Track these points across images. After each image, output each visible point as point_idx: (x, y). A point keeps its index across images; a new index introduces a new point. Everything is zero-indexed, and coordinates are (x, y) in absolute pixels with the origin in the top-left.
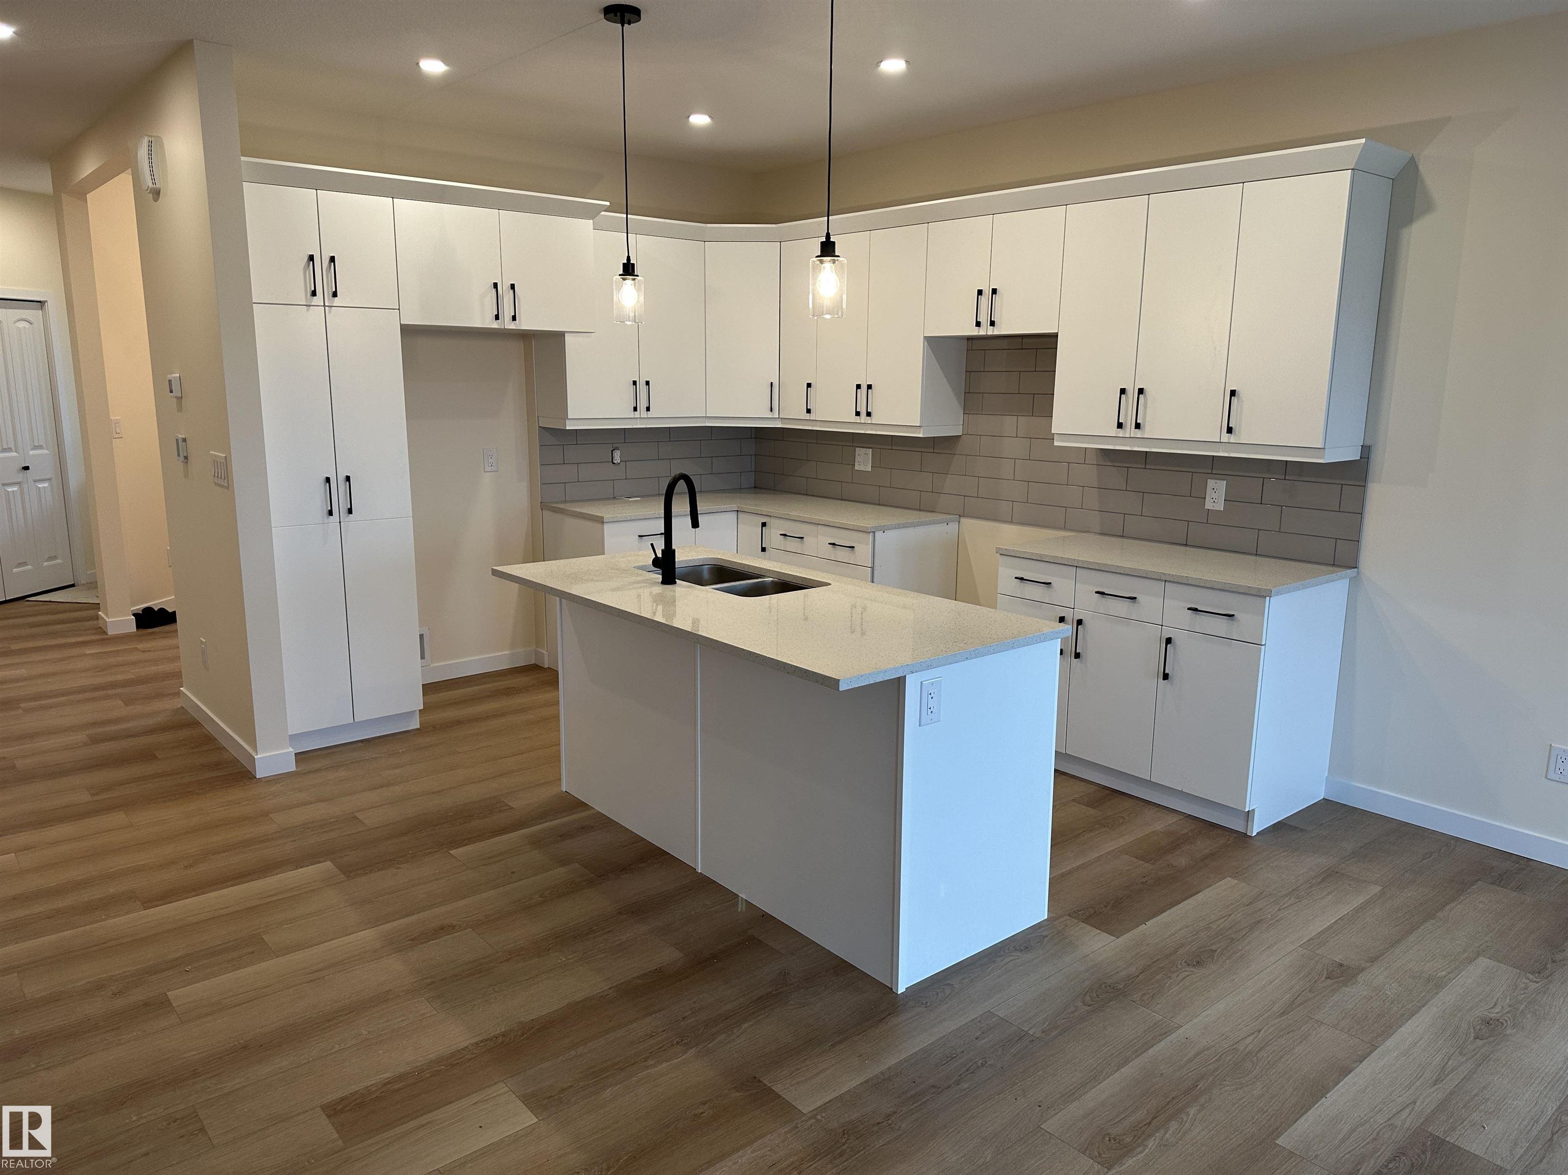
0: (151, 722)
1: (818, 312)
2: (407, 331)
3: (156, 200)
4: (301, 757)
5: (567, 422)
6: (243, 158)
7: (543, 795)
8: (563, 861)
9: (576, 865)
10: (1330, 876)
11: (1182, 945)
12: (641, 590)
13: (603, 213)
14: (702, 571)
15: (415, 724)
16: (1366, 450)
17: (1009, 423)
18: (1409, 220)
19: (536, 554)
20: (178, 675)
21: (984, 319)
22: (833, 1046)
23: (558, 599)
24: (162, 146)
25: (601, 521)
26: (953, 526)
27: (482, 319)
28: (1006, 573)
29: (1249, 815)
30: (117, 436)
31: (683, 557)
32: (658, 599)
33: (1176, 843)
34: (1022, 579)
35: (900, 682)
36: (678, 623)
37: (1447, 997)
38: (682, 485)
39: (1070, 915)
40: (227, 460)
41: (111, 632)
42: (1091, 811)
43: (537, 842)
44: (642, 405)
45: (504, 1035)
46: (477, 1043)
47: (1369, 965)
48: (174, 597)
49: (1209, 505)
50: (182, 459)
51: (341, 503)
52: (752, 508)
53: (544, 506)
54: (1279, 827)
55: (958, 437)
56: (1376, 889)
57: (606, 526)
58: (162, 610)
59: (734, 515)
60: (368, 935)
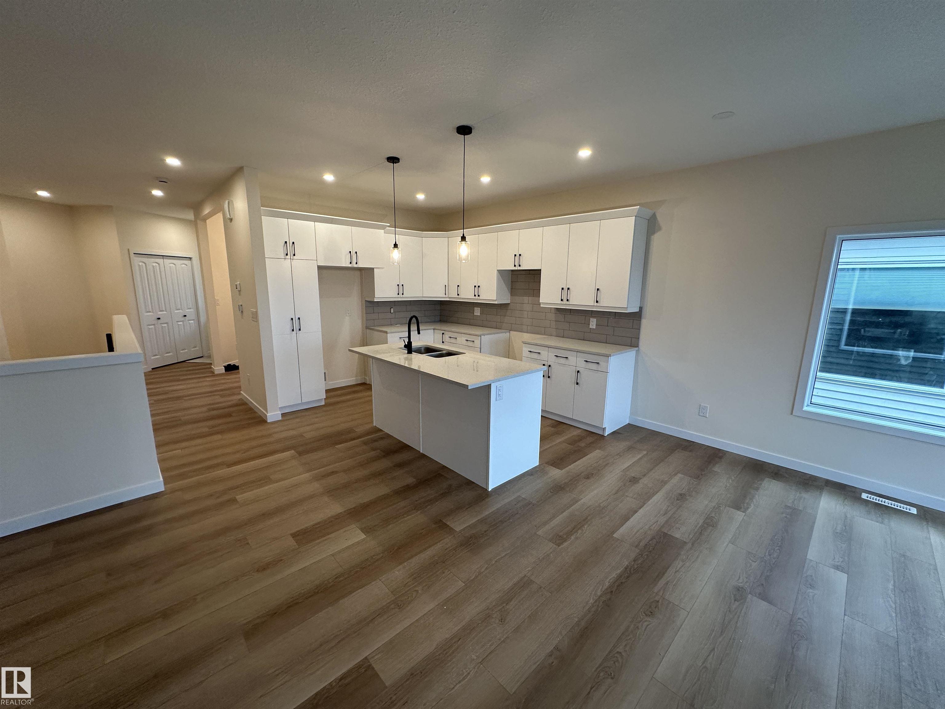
0: (230, 403)
1: (460, 260)
2: (320, 268)
3: (231, 222)
4: (283, 415)
5: (375, 298)
6: (262, 208)
7: (368, 427)
8: (374, 449)
9: (379, 451)
10: (630, 448)
11: (582, 472)
12: (400, 356)
13: (387, 228)
14: (421, 349)
15: (323, 403)
16: (641, 308)
17: (526, 299)
18: (654, 233)
19: (364, 343)
20: (240, 387)
21: (517, 264)
22: (467, 509)
23: (371, 359)
24: (233, 203)
25: (386, 332)
26: (508, 334)
27: (345, 263)
28: (525, 350)
29: (604, 429)
30: (217, 304)
31: (414, 345)
32: (406, 359)
33: (581, 439)
34: (530, 351)
35: (489, 386)
36: (413, 367)
37: (667, 487)
38: (414, 320)
39: (546, 463)
40: (256, 312)
41: (216, 373)
42: (553, 429)
43: (365, 443)
44: (401, 293)
45: (354, 508)
46: (345, 511)
47: (642, 477)
48: (238, 361)
49: (591, 327)
50: (240, 312)
51: (296, 327)
52: (439, 328)
53: (367, 328)
54: (614, 433)
55: (509, 304)
56: (645, 452)
57: (388, 335)
58: (234, 365)
59: (433, 330)
60: (307, 475)
